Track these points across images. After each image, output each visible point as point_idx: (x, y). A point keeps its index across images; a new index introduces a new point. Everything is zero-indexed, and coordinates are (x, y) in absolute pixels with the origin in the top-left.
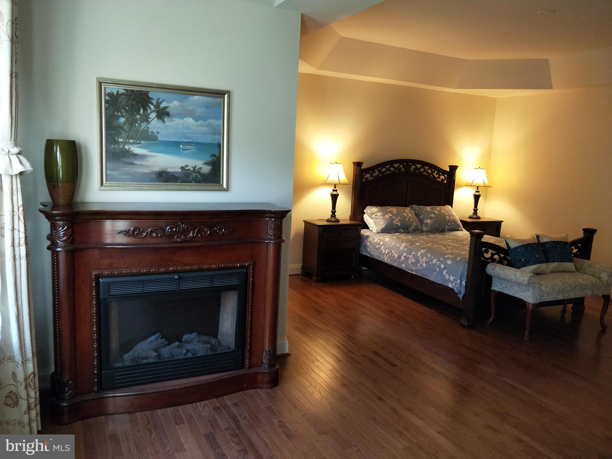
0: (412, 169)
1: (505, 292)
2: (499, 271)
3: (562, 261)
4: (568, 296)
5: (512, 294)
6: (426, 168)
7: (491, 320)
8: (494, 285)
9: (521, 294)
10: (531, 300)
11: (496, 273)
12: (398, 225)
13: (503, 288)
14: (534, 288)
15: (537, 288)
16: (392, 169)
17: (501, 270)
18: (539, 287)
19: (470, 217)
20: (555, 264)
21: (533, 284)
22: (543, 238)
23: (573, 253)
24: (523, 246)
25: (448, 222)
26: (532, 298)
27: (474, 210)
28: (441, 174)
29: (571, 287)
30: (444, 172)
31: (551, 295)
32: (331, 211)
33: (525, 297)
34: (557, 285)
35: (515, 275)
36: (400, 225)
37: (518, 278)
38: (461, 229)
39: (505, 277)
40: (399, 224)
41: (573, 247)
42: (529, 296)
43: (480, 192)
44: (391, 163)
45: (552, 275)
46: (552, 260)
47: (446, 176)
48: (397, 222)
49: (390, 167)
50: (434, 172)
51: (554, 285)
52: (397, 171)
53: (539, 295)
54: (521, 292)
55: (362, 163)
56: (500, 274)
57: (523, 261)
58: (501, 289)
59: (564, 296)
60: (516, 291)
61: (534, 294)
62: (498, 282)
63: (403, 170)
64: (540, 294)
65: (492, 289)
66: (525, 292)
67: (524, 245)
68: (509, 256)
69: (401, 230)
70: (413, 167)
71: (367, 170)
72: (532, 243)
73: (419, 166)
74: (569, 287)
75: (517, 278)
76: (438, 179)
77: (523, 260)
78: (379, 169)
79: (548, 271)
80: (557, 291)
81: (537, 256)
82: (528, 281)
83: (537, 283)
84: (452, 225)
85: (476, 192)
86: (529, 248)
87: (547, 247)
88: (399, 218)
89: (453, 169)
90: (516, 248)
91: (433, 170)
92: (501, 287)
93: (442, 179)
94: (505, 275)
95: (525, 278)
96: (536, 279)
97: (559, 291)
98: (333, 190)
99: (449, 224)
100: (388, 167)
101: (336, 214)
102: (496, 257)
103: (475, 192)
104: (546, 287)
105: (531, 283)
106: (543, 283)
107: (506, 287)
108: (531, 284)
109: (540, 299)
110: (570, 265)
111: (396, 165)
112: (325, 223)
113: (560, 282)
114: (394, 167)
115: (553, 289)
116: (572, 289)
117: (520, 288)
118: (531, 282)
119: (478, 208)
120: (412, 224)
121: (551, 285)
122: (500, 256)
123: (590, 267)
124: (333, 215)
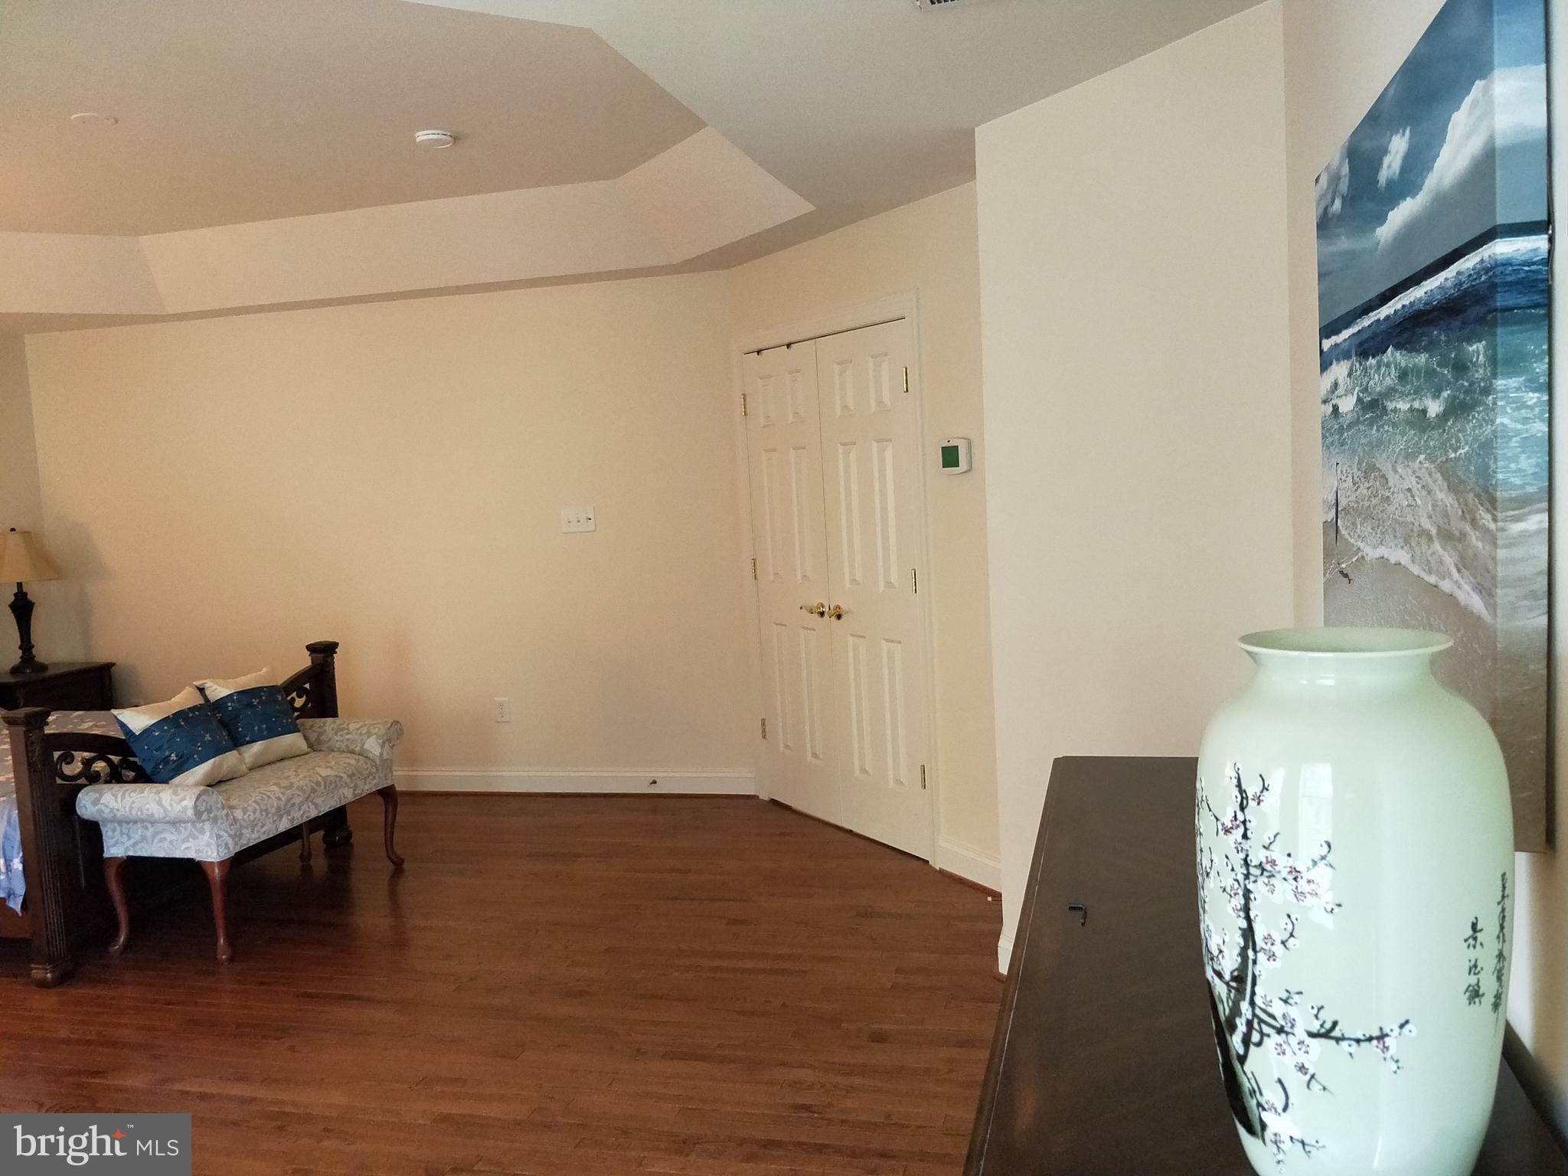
1: (145, 854)
2: (113, 804)
3: (273, 733)
4: (302, 816)
5: (162, 855)
7: (122, 939)
8: (110, 844)
9: (184, 846)
10: (215, 854)
11: (107, 811)
13: (135, 844)
14: (215, 820)
15: (222, 819)
17: (119, 800)
18: (227, 815)
20: (257, 747)
21: (209, 811)
22: (216, 689)
23: (296, 710)
24: (166, 720)
26: (214, 848)
27: (20, 648)
29: (304, 792)
31: (262, 827)
33: (198, 851)
34: (269, 797)
35: (160, 803)
37: (170, 809)
39: (134, 813)
41: (294, 695)
42: (208, 845)
45: (256, 775)
46: (247, 739)
51: (263, 799)
53: (230, 836)
54: (185, 840)
56: (118, 810)
57: (175, 758)
58: (131, 848)
59: (292, 820)
60: (171, 842)
61: (218, 837)
62: (117, 833)
64: (232, 832)
65: (106, 855)
66: (195, 838)
67: (169, 717)
68: (135, 756)
72: (188, 709)
74: (301, 794)
75: (165, 810)
77: (173, 757)
79: (244, 768)
80: (273, 810)
81: (208, 737)
82: (195, 806)
83: (219, 806)
85: (16, 599)
86: (182, 723)
87: (230, 708)
90: (147, 731)
92: (132, 841)
94: (131, 808)
95: (184, 803)
96: (215, 798)
97: (279, 809)
102: (100, 766)
104: (245, 811)
105: (204, 812)
106: (233, 802)
107: (144, 839)
108: (205, 813)
109: (236, 844)
110: (292, 741)
113: (275, 788)
115: (261, 811)
116: (308, 797)
117: (179, 832)
118: (203, 809)
119: (33, 642)
121: (255, 801)
122: (109, 762)
123: (340, 733)
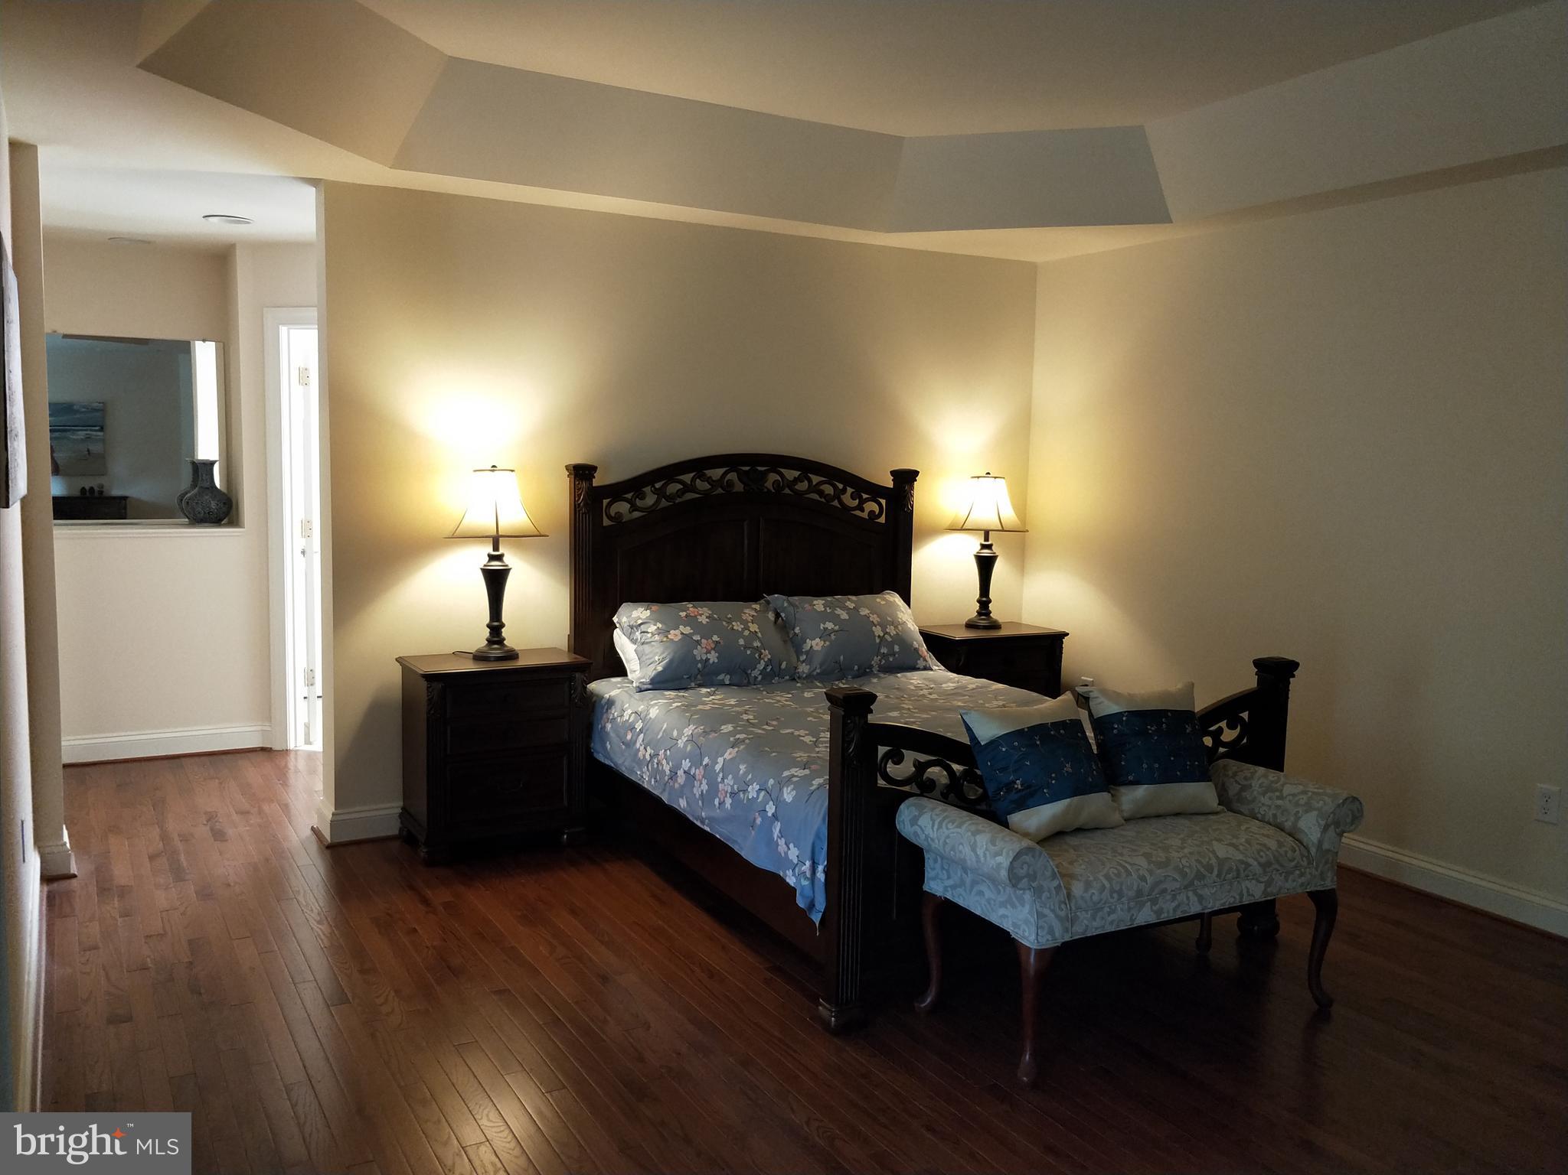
0: (769, 484)
1: (961, 903)
2: (929, 831)
3: (1167, 777)
4: (1175, 910)
5: (978, 912)
6: (815, 479)
7: (929, 1000)
8: (930, 875)
9: (1002, 911)
10: (1033, 937)
11: (923, 837)
12: (711, 661)
13: (954, 887)
14: (1038, 892)
15: (1049, 891)
16: (702, 485)
17: (936, 827)
18: (1058, 888)
19: (970, 625)
20: (1141, 792)
21: (1032, 877)
22: (1102, 702)
23: (1224, 744)
24: (1019, 733)
25: (880, 643)
26: (1033, 929)
27: (979, 601)
28: (865, 496)
29: (1184, 875)
30: (875, 491)
31: (1109, 914)
32: (488, 626)
33: (1015, 925)
34: (1129, 873)
35: (974, 849)
36: (716, 661)
37: (982, 859)
38: (924, 664)
39: (948, 849)
40: (713, 657)
41: (1223, 724)
42: (1027, 922)
43: (993, 548)
44: (699, 465)
45: (1130, 831)
46: (1131, 778)
47: (883, 502)
48: (708, 652)
49: (693, 480)
50: (844, 491)
51: (1118, 875)
52: (720, 491)
53: (1057, 916)
54: (1003, 905)
55: (593, 469)
56: (932, 840)
57: (1020, 787)
58: (949, 889)
59: (1159, 912)
60: (988, 901)
61: (1040, 915)
62: (938, 866)
63: (739, 487)
64: (1063, 914)
65: (926, 888)
66: (1014, 906)
67: (1023, 729)
68: (978, 769)
69: (721, 677)
70: (773, 477)
71: (616, 491)
72: (1052, 723)
73: (791, 474)
74: (1177, 876)
75: (977, 856)
76: (858, 513)
77: (1018, 785)
78: (658, 485)
79: (1116, 818)
80: (1132, 893)
81: (1068, 768)
82: (1011, 869)
83: (1048, 874)
84: (894, 654)
85: (982, 549)
86: (1038, 743)
87: (1115, 731)
88: (715, 638)
89: (906, 478)
90: (994, 743)
91: (841, 486)
92: (950, 882)
93: (872, 512)
94: (945, 843)
95: (999, 859)
96: (1044, 862)
97: (1139, 893)
98: (489, 555)
99: (884, 650)
100: (687, 478)
101: (505, 632)
102: (934, 772)
103: (979, 547)
104: (1088, 885)
105: (1023, 878)
106: (1078, 869)
107: (962, 884)
108: (1025, 880)
109: (1066, 930)
110: (1202, 792)
111: (716, 473)
112: (470, 667)
113: (1142, 862)
114: (709, 480)
115: (1112, 891)
116: (1191, 883)
117: (999, 892)
118: (1022, 872)
119: (991, 596)
120: (757, 655)
121: (1107, 877)
122: (951, 772)
123: (1269, 794)
124: (494, 637)
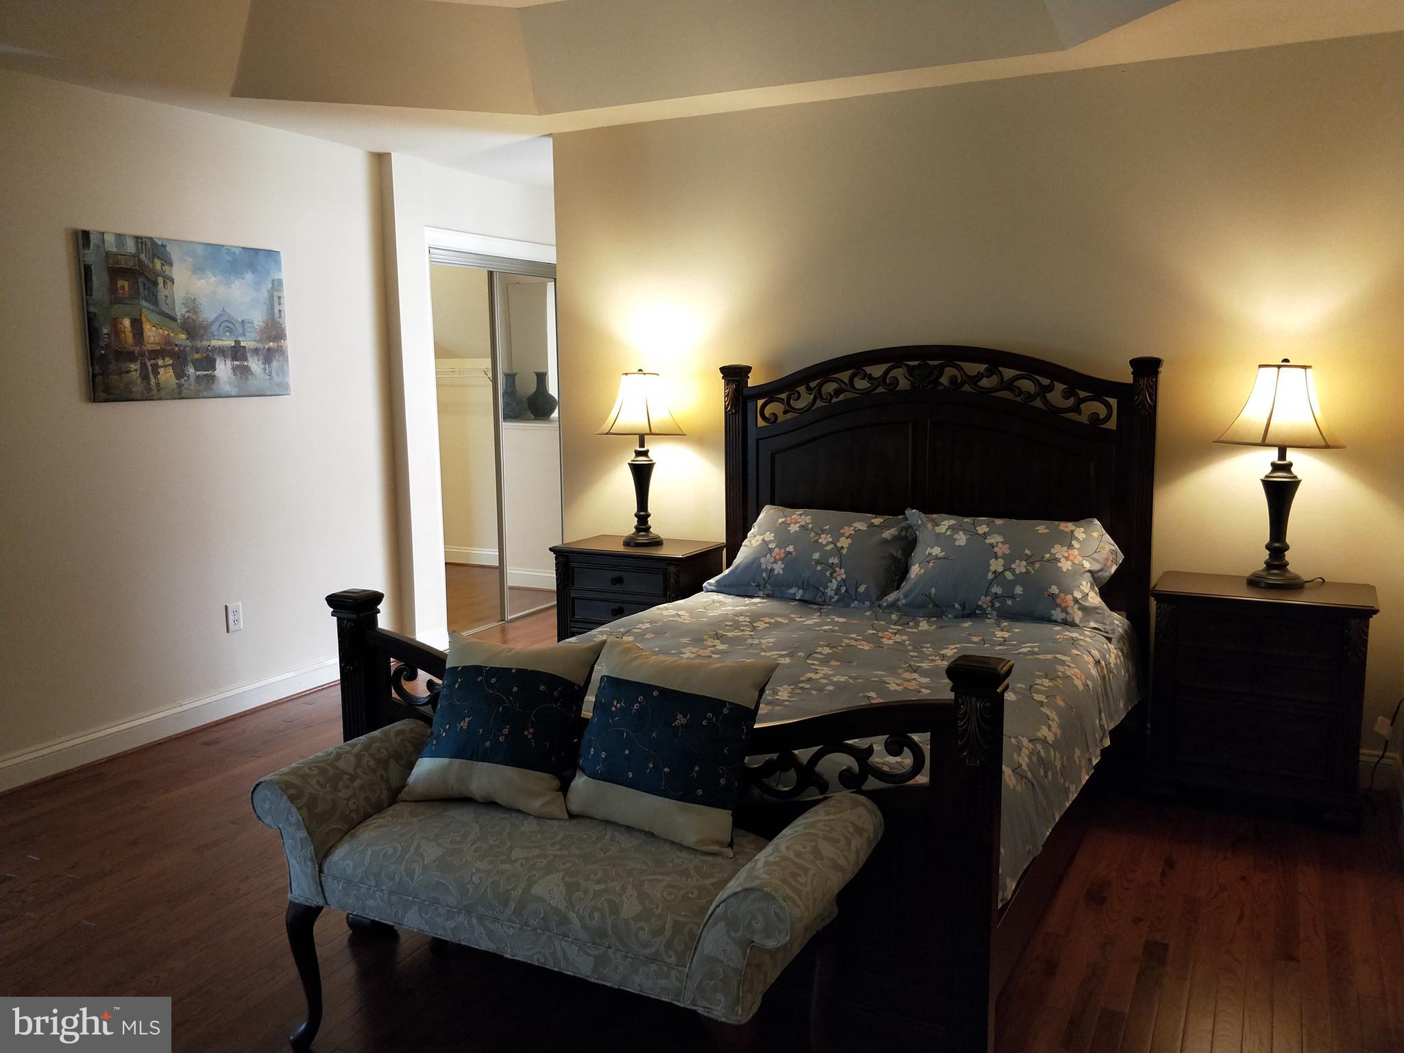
0: (944, 380)
6: (1009, 373)
12: (776, 572)
16: (861, 384)
25: (992, 581)
27: (1269, 547)
28: (1083, 394)
30: (1101, 388)
36: (781, 572)
38: (1063, 616)
40: (778, 568)
43: (1292, 468)
44: (857, 362)
47: (1113, 402)
48: (775, 562)
49: (852, 378)
50: (1050, 388)
52: (881, 390)
55: (748, 369)
63: (904, 384)
70: (950, 371)
71: (769, 391)
73: (973, 368)
76: (1072, 416)
78: (813, 384)
84: (1013, 597)
85: (1273, 471)
88: (790, 548)
89: (1147, 368)
91: (1045, 382)
93: (1094, 417)
98: (635, 451)
99: (996, 589)
100: (845, 376)
101: (650, 521)
103: (1270, 469)
111: (877, 371)
114: (870, 377)
120: (828, 574)
124: (641, 525)
